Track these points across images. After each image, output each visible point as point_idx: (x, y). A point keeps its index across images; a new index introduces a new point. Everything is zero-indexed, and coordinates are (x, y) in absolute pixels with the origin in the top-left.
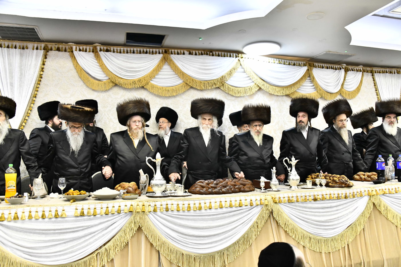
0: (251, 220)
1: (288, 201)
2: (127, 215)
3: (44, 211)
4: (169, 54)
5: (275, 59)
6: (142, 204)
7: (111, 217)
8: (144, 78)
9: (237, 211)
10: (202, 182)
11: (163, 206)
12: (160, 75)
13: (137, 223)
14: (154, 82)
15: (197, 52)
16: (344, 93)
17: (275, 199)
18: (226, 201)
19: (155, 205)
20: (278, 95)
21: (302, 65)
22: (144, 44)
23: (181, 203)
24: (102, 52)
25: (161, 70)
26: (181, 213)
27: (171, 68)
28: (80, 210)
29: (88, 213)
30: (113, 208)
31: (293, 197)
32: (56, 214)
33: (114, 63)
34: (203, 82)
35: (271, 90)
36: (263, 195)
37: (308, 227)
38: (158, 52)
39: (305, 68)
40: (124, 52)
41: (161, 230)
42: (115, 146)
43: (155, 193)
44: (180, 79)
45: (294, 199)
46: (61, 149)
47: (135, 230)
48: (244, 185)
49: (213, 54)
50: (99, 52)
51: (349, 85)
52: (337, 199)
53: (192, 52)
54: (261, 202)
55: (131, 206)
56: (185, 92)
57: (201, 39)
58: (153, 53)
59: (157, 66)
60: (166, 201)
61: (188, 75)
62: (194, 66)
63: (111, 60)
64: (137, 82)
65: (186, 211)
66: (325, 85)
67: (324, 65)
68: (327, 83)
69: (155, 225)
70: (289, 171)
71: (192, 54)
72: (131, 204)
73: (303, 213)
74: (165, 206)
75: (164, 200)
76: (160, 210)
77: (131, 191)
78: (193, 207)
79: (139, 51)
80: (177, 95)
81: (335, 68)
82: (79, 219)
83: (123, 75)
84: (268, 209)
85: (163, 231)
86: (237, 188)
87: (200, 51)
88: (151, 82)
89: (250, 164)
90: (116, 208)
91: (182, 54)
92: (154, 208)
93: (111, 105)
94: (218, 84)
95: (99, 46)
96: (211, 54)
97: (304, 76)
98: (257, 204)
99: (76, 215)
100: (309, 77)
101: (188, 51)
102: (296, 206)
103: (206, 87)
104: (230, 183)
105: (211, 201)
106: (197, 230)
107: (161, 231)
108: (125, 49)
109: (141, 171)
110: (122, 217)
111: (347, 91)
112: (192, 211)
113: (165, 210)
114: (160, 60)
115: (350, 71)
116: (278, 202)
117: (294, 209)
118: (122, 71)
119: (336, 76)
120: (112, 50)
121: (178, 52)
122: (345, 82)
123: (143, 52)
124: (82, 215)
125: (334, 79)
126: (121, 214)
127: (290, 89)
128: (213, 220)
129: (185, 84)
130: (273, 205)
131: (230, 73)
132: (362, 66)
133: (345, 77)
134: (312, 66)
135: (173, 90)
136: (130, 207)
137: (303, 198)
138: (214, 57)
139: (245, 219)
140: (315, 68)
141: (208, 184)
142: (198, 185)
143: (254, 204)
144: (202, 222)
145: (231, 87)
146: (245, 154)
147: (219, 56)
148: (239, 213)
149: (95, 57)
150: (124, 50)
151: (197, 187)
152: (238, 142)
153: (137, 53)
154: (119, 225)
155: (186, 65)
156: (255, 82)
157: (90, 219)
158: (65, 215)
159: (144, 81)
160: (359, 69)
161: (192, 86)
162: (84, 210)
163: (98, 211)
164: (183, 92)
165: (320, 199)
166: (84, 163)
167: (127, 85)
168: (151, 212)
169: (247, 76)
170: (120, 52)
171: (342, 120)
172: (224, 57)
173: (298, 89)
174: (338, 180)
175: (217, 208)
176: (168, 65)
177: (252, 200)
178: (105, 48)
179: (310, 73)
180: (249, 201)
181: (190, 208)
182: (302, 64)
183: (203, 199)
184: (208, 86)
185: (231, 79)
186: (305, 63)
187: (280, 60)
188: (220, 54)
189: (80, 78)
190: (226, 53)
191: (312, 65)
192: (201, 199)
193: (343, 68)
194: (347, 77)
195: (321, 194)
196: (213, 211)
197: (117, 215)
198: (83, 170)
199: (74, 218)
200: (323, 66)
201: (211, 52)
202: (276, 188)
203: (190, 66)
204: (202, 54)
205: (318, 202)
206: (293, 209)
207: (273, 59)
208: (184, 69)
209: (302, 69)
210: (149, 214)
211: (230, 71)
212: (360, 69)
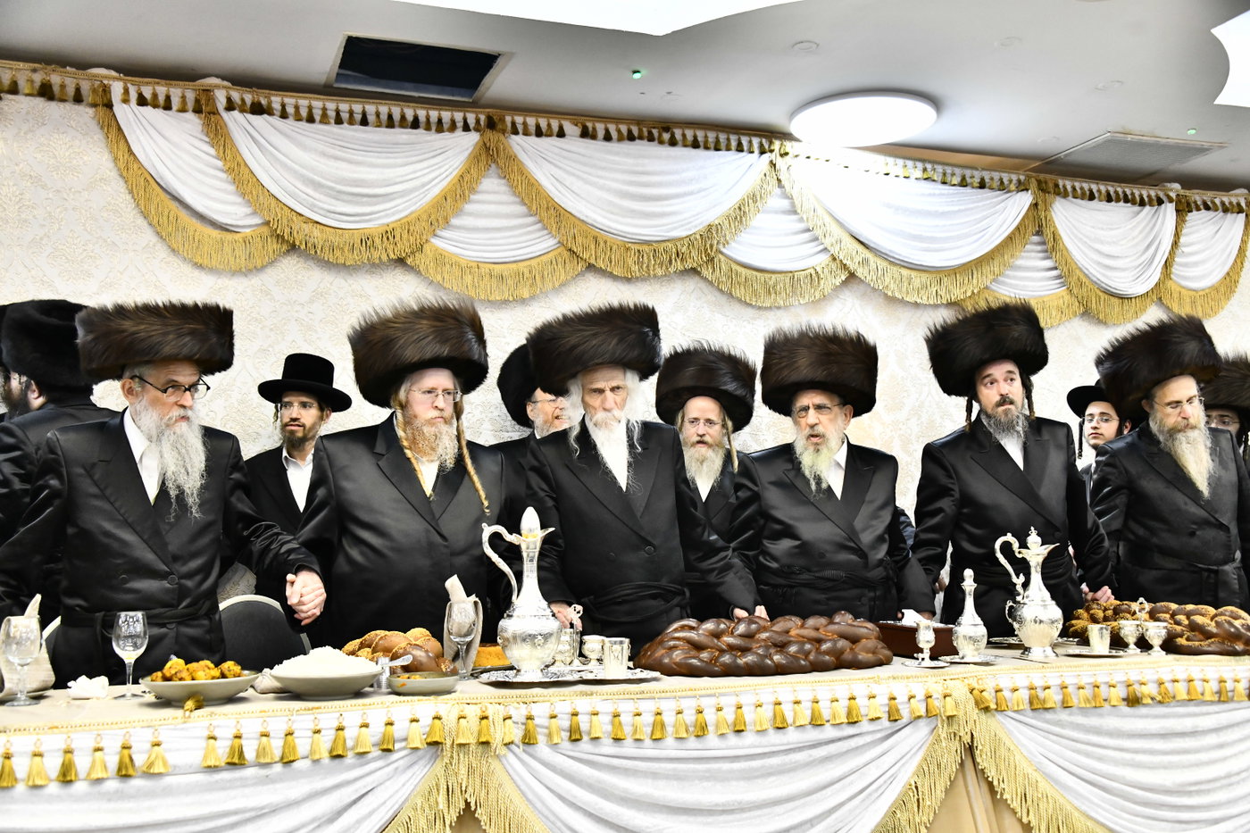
0: (894, 777)
1: (1031, 703)
2: (420, 759)
3: (68, 751)
4: (504, 132)
5: (910, 163)
6: (479, 714)
7: (353, 767)
8: (408, 225)
9: (840, 739)
10: (692, 628)
11: (560, 722)
12: (470, 214)
13: (457, 791)
14: (445, 242)
15: (612, 128)
16: (1175, 295)
17: (983, 693)
18: (798, 699)
19: (530, 718)
20: (919, 301)
21: (1013, 187)
22: (407, 90)
23: (626, 708)
24: (236, 113)
25: (472, 197)
26: (628, 748)
27: (513, 188)
28: (229, 743)
29: (261, 752)
30: (363, 729)
31: (1049, 688)
32: (127, 760)
33: (289, 162)
34: (637, 247)
35: (891, 281)
36: (934, 679)
37: (1113, 809)
38: (460, 124)
39: (1024, 200)
40: (325, 119)
41: (552, 818)
42: (339, 489)
43: (519, 671)
44: (546, 232)
45: (1054, 697)
46: (95, 496)
47: (448, 823)
48: (854, 640)
49: (673, 136)
50: (225, 115)
51: (1196, 264)
52: (1219, 701)
53: (594, 129)
54: (930, 707)
55: (436, 721)
56: (563, 285)
57: (637, 76)
58: (440, 127)
59: (456, 180)
60: (568, 703)
61: (579, 219)
62: (602, 182)
63: (274, 148)
64: (378, 241)
65: (648, 742)
66: (1099, 264)
67: (1094, 187)
68: (1108, 256)
69: (528, 800)
70: (1019, 588)
71: (594, 137)
72: (433, 715)
73: (1087, 755)
74: (565, 722)
75: (563, 698)
76: (550, 736)
77: (421, 664)
78: (674, 727)
79: (386, 117)
80: (533, 298)
81: (1138, 199)
82: (222, 780)
83: (322, 212)
84: (955, 734)
85: (559, 824)
86: (827, 653)
87: (622, 123)
88: (434, 241)
89: (809, 571)
90: (377, 730)
91: (555, 134)
92: (524, 727)
93: (271, 330)
94: (693, 254)
95: (224, 87)
96: (666, 136)
97: (1018, 228)
98: (918, 714)
99: (212, 763)
100: (1039, 233)
101: (576, 125)
102: (1058, 723)
103: (648, 266)
104: (798, 631)
105: (743, 700)
106: (691, 819)
107: (553, 823)
108: (331, 106)
109: (454, 585)
110: (397, 769)
111: (1184, 287)
112: (670, 741)
113: (565, 735)
114: (470, 155)
115: (1198, 209)
116: (993, 706)
117: (1055, 738)
118: (317, 195)
119: (1141, 232)
120: (277, 106)
121: (538, 127)
122: (1178, 252)
123: (403, 122)
124: (237, 761)
125: (1136, 241)
126: (395, 756)
127: (966, 281)
128: (749, 776)
129: (566, 254)
130: (976, 717)
131: (739, 215)
132: (1245, 191)
133: (1177, 235)
134: (1049, 193)
135: (519, 275)
136: (432, 727)
137: (1088, 692)
138: (679, 151)
139: (873, 772)
140: (1062, 200)
141: (717, 635)
142: (678, 639)
143: (906, 715)
144: (710, 784)
145: (740, 269)
146: (788, 532)
147: (695, 145)
148: (847, 752)
149: (207, 135)
150: (324, 109)
151: (675, 647)
152: (756, 485)
153: (379, 126)
154: (385, 802)
155: (569, 180)
156: (835, 250)
157: (268, 780)
158: (165, 763)
159: (405, 236)
160: (1234, 201)
161: (593, 261)
162: (243, 742)
163: (302, 745)
164: (557, 285)
165: (1152, 699)
166: (194, 555)
167: (337, 253)
168: (513, 747)
169: (802, 226)
170: (311, 119)
171: (1178, 403)
172: (717, 149)
173: (994, 280)
174: (1213, 624)
175: (764, 728)
176: (500, 177)
177: (894, 699)
178: (249, 98)
179: (1043, 217)
180: (882, 700)
181: (663, 725)
182: (1011, 181)
183: (709, 692)
184: (653, 262)
185: (744, 237)
186: (1022, 178)
187: (929, 166)
188: (700, 139)
189: (145, 215)
190: (722, 137)
191: (1051, 185)
192: (703, 692)
193: (1171, 200)
194: (1186, 235)
195: (1155, 677)
196: (749, 738)
197: (379, 758)
198: (189, 583)
199: (202, 778)
200: (1091, 191)
201: (667, 129)
202: (976, 653)
203: (587, 182)
204: (631, 138)
205: (1142, 710)
206: (1051, 737)
207: (900, 162)
208: (564, 195)
209: (1010, 201)
210: (505, 755)
211: (736, 207)
212: (1239, 204)
